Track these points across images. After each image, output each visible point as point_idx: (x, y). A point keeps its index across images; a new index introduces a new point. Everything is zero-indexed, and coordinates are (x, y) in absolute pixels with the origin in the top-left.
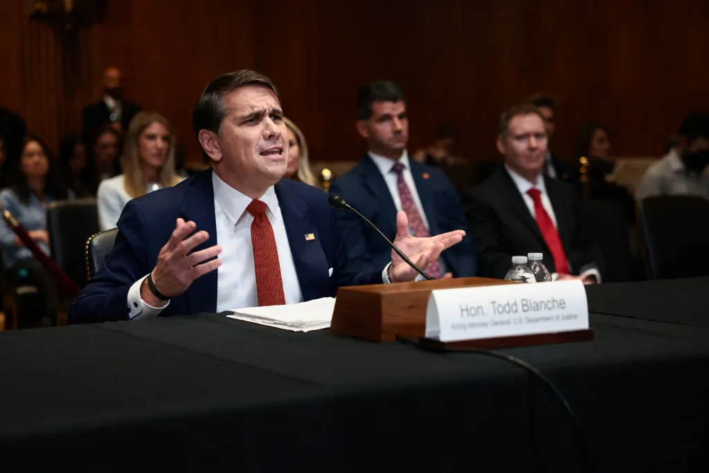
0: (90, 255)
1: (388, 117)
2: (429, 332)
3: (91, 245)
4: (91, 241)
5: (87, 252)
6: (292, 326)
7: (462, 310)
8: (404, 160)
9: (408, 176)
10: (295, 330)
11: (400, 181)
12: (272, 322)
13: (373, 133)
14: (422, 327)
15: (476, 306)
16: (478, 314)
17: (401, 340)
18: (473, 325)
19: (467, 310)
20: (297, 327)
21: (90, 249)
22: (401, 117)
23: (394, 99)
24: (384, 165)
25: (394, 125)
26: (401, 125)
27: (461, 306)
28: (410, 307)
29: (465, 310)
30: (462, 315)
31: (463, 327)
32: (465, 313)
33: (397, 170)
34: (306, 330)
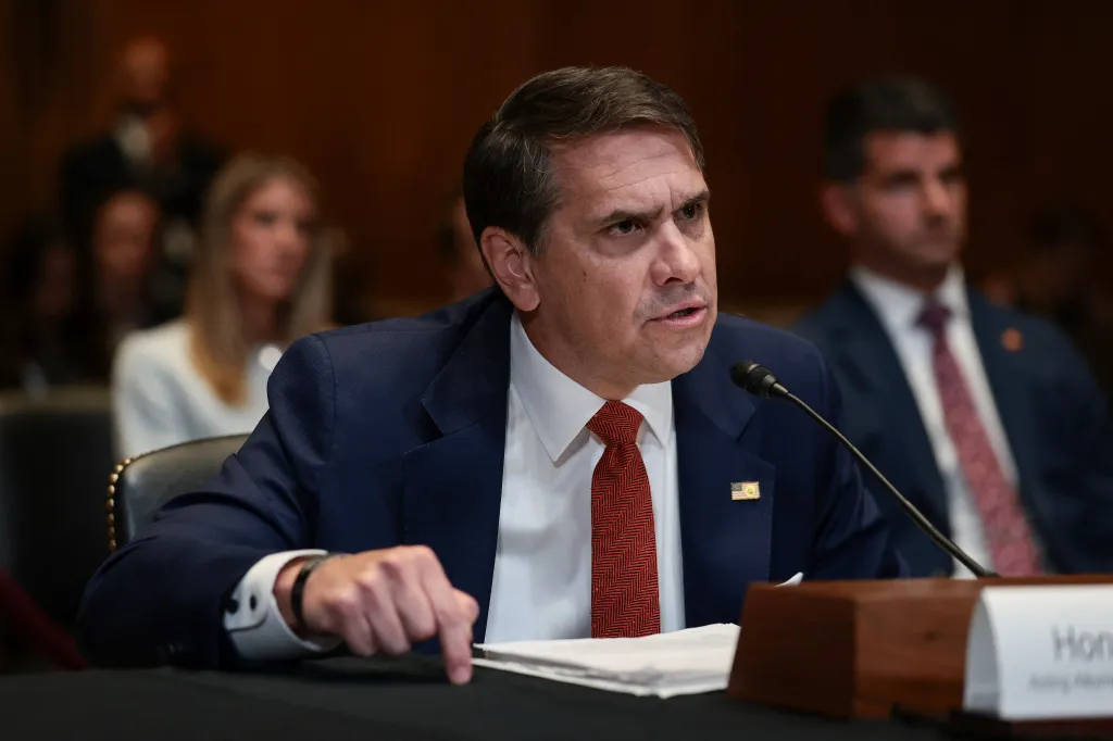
0: (119, 510)
1: (908, 178)
2: (974, 695)
3: (121, 484)
4: (121, 475)
5: (112, 502)
6: (631, 682)
7: (1058, 644)
8: (953, 293)
9: (961, 340)
10: (639, 691)
11: (941, 353)
12: (581, 673)
13: (866, 219)
14: (957, 686)
15: (1095, 633)
16: (1101, 652)
17: (906, 717)
18: (1086, 682)
19: (1070, 640)
20: (643, 684)
21: (118, 496)
22: (946, 176)
23: (927, 128)
24: (896, 307)
25: (924, 197)
26: (945, 199)
27: (1055, 633)
28: (930, 637)
29: (1067, 643)
30: (1058, 654)
31: (1062, 684)
32: (1066, 651)
33: (933, 321)
34: (665, 692)
